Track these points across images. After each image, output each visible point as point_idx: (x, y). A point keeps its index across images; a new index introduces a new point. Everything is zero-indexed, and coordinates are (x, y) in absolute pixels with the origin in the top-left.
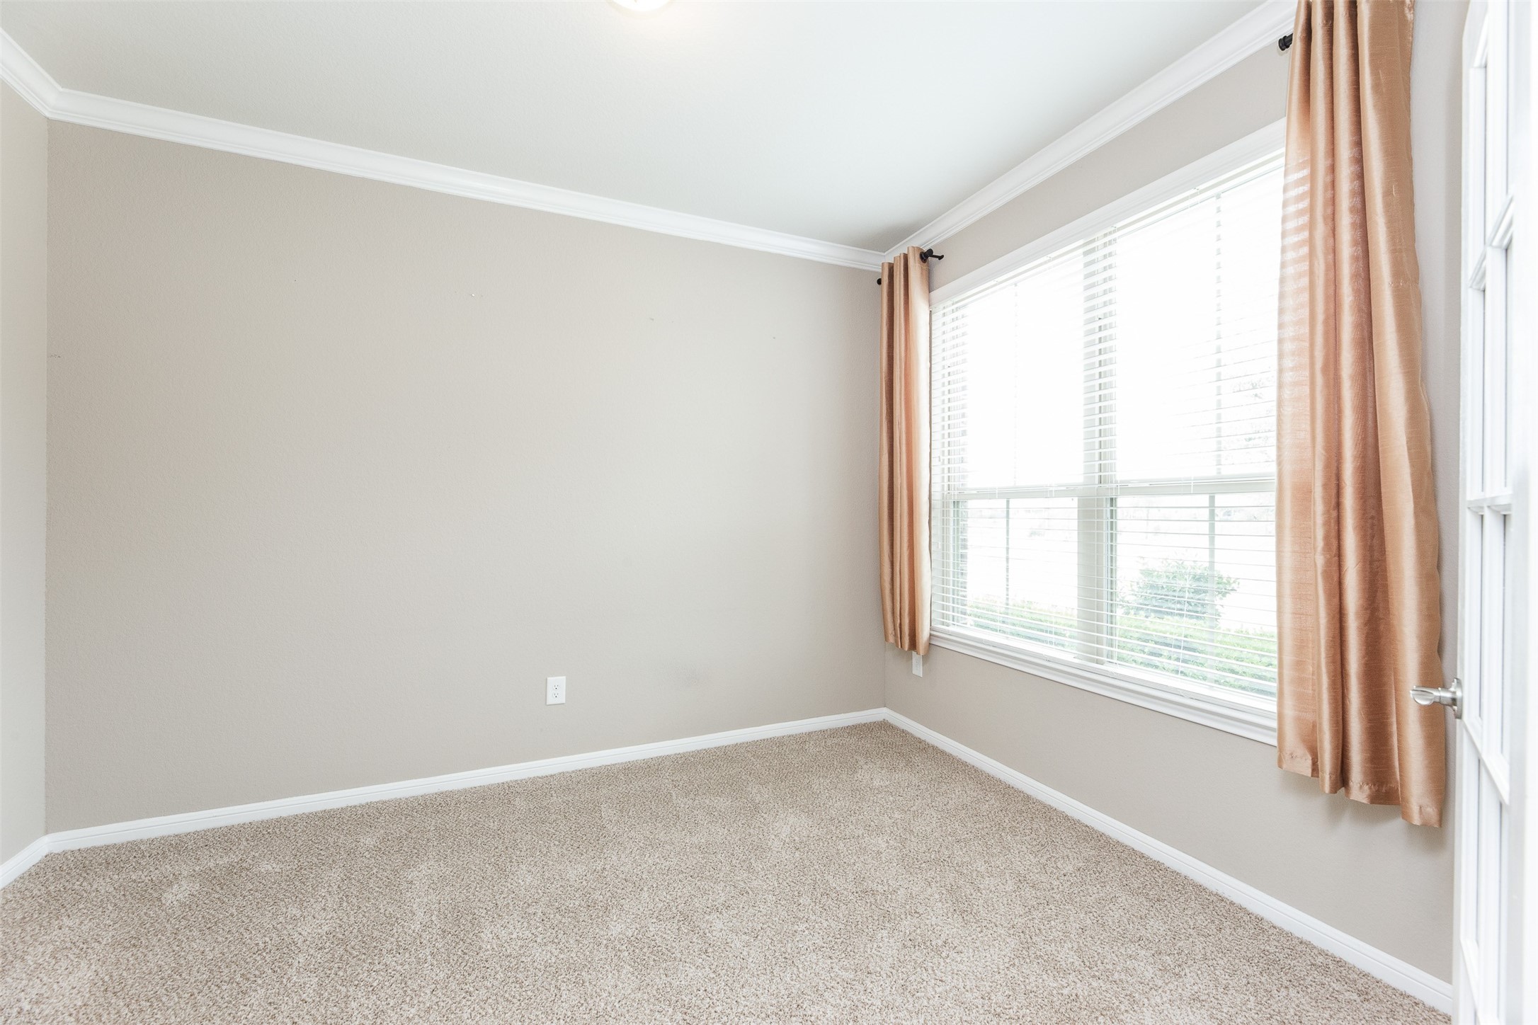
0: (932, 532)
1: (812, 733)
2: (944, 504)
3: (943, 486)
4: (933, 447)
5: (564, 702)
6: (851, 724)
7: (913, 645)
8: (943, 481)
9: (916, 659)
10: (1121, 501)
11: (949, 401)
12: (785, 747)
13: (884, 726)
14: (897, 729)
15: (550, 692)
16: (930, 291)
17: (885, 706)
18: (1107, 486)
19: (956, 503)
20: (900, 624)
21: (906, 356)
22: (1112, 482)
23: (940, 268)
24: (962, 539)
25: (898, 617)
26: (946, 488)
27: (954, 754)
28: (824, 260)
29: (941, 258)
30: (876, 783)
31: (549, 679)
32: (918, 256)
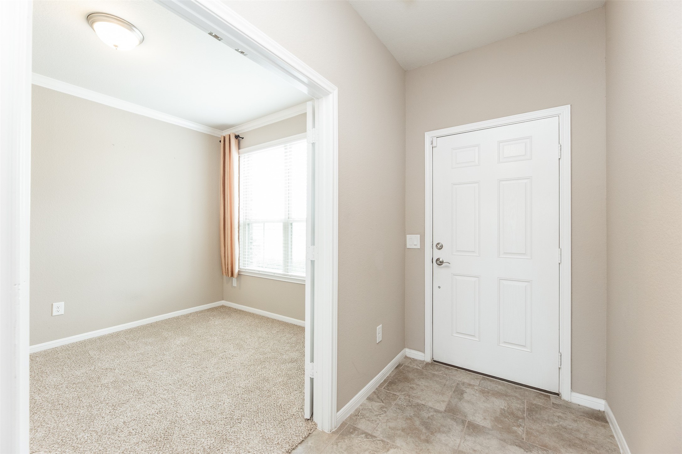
0: (240, 234)
1: (192, 313)
2: (244, 225)
3: (244, 218)
4: (240, 204)
5: (63, 313)
6: (209, 308)
7: (232, 275)
8: (244, 217)
9: (234, 280)
10: (294, 224)
11: (246, 189)
12: (179, 319)
13: (223, 307)
14: (227, 307)
15: (55, 310)
16: (239, 149)
17: (223, 300)
18: (290, 220)
19: (249, 224)
20: (228, 268)
21: (230, 171)
22: (291, 219)
23: (243, 142)
24: (251, 237)
25: (227, 265)
26: (245, 219)
27: (247, 311)
28: (197, 130)
29: (243, 138)
30: (216, 323)
31: (53, 304)
32: (234, 137)
